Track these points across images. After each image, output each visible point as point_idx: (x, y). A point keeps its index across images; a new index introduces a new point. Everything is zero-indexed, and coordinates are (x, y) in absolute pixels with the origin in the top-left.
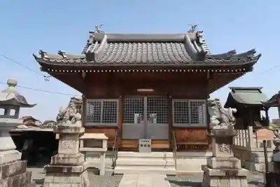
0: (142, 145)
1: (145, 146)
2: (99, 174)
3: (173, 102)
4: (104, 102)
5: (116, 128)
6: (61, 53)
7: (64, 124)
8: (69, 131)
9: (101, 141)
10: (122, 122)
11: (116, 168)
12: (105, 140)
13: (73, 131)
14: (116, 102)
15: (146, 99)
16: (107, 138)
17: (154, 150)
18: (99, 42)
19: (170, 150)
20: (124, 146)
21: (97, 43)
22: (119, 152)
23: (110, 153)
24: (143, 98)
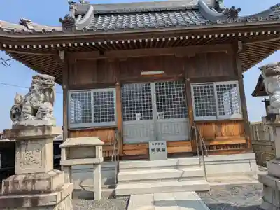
0: (153, 150)
1: (158, 150)
2: (93, 198)
3: (192, 87)
4: (95, 94)
5: (114, 128)
6: (24, 23)
7: (23, 123)
8: (32, 134)
9: (93, 147)
10: (123, 120)
11: (119, 187)
12: (100, 145)
13: (40, 133)
14: (112, 92)
15: (153, 85)
16: (102, 143)
17: (171, 155)
18: (83, 15)
19: (193, 154)
20: (127, 153)
21: (80, 16)
22: (121, 162)
23: (108, 164)
24: (150, 84)
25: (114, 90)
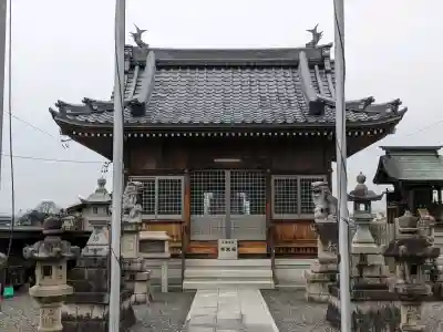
0: (223, 249)
1: (228, 249)
4: (160, 181)
9: (162, 242)
10: (191, 213)
11: (186, 283)
12: (167, 240)
14: (180, 181)
15: (228, 174)
16: (169, 238)
17: (242, 256)
18: (142, 67)
19: (267, 256)
20: (195, 251)
21: (137, 68)
24: (224, 173)
25: (182, 178)
